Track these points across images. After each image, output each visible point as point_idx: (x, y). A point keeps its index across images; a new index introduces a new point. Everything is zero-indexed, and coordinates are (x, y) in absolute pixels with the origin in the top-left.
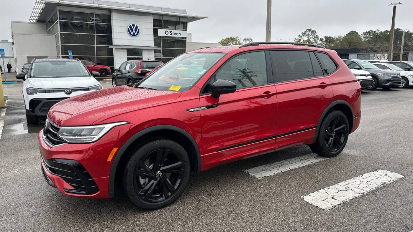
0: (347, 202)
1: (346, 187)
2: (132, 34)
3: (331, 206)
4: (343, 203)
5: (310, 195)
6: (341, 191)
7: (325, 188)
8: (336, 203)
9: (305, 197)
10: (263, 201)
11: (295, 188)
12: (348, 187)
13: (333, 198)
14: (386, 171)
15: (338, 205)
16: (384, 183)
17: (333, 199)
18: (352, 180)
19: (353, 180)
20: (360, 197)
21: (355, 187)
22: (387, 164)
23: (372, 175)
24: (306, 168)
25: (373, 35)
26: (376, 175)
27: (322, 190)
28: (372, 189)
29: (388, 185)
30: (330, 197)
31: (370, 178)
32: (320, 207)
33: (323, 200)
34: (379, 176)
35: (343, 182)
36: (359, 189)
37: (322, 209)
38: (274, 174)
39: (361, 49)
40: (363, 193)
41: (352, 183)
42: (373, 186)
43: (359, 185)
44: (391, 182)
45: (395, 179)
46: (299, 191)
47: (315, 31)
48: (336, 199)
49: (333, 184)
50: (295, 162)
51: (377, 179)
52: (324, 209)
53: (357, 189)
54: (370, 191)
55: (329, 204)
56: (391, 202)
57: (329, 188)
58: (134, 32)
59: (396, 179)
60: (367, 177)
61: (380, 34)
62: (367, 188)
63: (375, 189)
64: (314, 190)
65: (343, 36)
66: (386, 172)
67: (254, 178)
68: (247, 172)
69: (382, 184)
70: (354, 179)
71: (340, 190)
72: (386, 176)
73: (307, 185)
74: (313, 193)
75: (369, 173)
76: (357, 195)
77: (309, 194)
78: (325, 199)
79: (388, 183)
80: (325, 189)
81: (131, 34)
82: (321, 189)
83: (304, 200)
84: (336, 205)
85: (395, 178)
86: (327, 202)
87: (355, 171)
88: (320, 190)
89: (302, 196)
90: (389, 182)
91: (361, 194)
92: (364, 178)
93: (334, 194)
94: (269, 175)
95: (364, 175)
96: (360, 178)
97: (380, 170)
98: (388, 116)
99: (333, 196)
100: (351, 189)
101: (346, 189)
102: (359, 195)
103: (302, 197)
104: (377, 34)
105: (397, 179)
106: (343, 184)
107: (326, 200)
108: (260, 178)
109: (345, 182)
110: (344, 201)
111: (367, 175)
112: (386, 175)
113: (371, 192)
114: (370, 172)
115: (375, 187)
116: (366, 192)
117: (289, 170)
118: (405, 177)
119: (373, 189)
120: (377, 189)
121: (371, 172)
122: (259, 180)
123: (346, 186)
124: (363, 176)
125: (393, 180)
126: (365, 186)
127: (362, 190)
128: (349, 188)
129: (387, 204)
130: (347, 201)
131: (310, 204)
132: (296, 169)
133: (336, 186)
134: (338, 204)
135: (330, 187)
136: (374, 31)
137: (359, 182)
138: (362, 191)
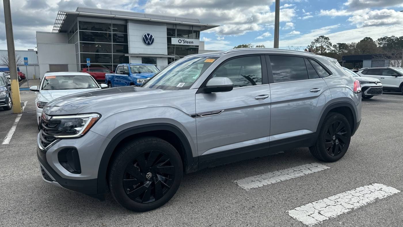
0: (334, 218)
1: (335, 202)
3: (316, 222)
4: (329, 219)
5: (295, 210)
6: (329, 205)
8: (321, 218)
9: (290, 211)
11: (282, 202)
12: (338, 202)
13: (319, 213)
14: (382, 185)
15: (324, 221)
16: (377, 198)
17: (320, 214)
18: (344, 194)
19: (345, 194)
20: (348, 213)
21: (345, 201)
22: (384, 177)
23: (366, 189)
24: (298, 179)
25: (388, 41)
26: (369, 189)
27: (310, 204)
28: (363, 205)
29: (381, 200)
30: (317, 211)
31: (363, 193)
32: (304, 223)
33: (309, 215)
34: (373, 191)
36: (349, 204)
37: (305, 224)
38: (264, 185)
39: (375, 56)
40: (353, 209)
41: (343, 198)
42: (364, 202)
43: (350, 200)
44: (385, 197)
46: (285, 205)
47: (328, 38)
48: (322, 215)
49: (322, 198)
50: (287, 173)
51: (370, 193)
52: (308, 225)
53: (347, 204)
54: (361, 207)
55: (314, 219)
57: (317, 202)
58: (149, 41)
60: (360, 191)
61: (396, 40)
62: (358, 203)
64: (301, 204)
67: (242, 189)
68: (236, 183)
69: (375, 199)
70: (346, 193)
71: (328, 205)
72: (381, 190)
73: (295, 199)
74: (299, 207)
75: (363, 186)
76: (346, 211)
77: (295, 208)
78: (311, 214)
79: (381, 198)
80: (313, 203)
81: (146, 43)
82: (309, 203)
83: (288, 215)
84: (321, 221)
85: (390, 193)
86: (313, 217)
87: (348, 185)
88: (307, 204)
90: (383, 197)
91: (350, 210)
92: (357, 192)
93: (322, 209)
94: (258, 186)
96: (353, 192)
97: (376, 184)
99: (320, 211)
100: (341, 204)
101: (336, 204)
102: (348, 210)
103: (287, 211)
105: (393, 194)
106: (333, 198)
107: (311, 215)
108: (248, 189)
109: (335, 196)
110: (330, 217)
111: (361, 188)
114: (365, 186)
115: (367, 203)
116: (356, 208)
117: (280, 181)
118: (402, 192)
119: (364, 204)
120: (369, 205)
121: (365, 185)
122: (246, 192)
123: (335, 200)
124: (356, 190)
125: (388, 195)
126: (356, 201)
127: (352, 205)
129: (377, 221)
130: (334, 217)
131: (294, 219)
132: (288, 180)
133: (325, 200)
134: (323, 220)
135: (319, 201)
136: (389, 38)
137: (350, 197)
138: (352, 207)
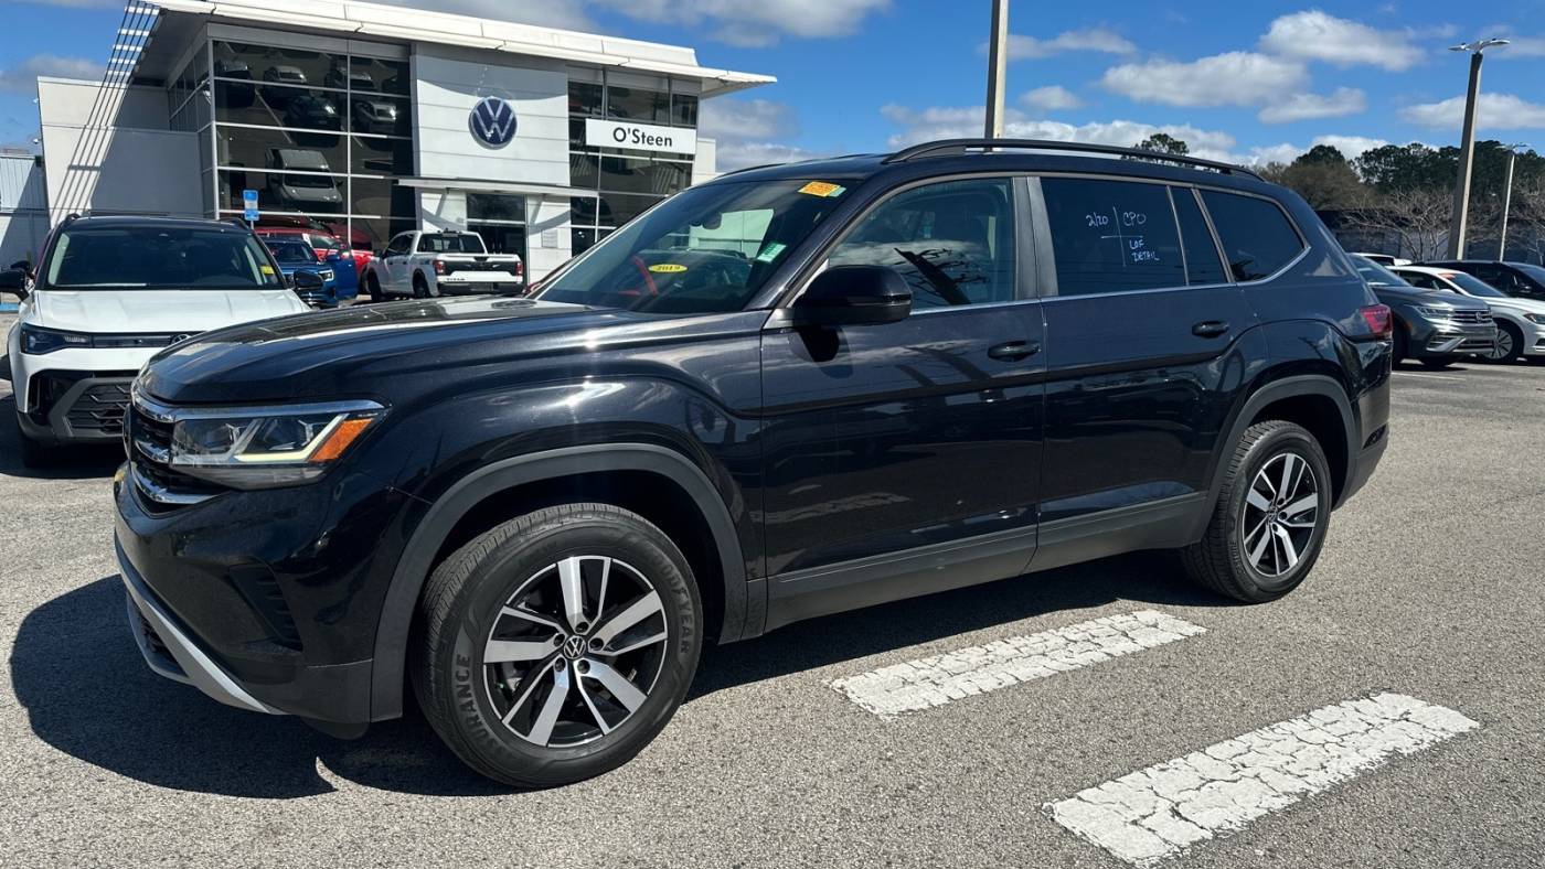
0: (1233, 831)
1: (1234, 766)
2: (489, 135)
3: (1163, 851)
4: (1216, 835)
5: (1080, 798)
6: (1213, 780)
7: (1147, 766)
8: (1184, 835)
9: (1058, 806)
10: (884, 818)
11: (1026, 765)
12: (1244, 766)
13: (1176, 813)
14: (1407, 700)
15: (1193, 843)
16: (1396, 752)
17: (1177, 818)
18: (1265, 735)
19: (1270, 735)
20: (1289, 811)
21: (1273, 764)
22: (1415, 668)
23: (1347, 715)
24: (1085, 676)
25: (1397, 163)
26: (1362, 716)
27: (1136, 775)
28: (1342, 777)
29: (1412, 758)
30: (1164, 806)
31: (1338, 729)
32: (1114, 854)
33: (1135, 823)
34: (1376, 721)
35: (1227, 743)
36: (1288, 776)
37: (1122, 860)
38: (950, 698)
39: (1350, 214)
40: (1304, 795)
41: (1265, 750)
42: (1347, 764)
43: (1290, 759)
44: (1425, 746)
45: (1440, 734)
46: (1039, 779)
47: (1183, 142)
48: (1187, 820)
49: (1184, 752)
50: (1041, 651)
51: (1367, 731)
52: (1133, 864)
53: (1281, 775)
54: (1334, 786)
55: (1155, 839)
56: (1415, 838)
57: (1162, 766)
58: (495, 129)
59: (1442, 734)
60: (1326, 724)
61: (1425, 159)
62: (1322, 772)
63: (1353, 775)
64: (1101, 776)
65: (1289, 164)
66: (1403, 702)
67: (863, 715)
68: (842, 688)
69: (1384, 754)
70: (1273, 730)
71: (1208, 777)
72: (1407, 720)
73: (1077, 754)
74: (1095, 788)
75: (1337, 704)
76: (1279, 804)
77: (1079, 794)
78: (1144, 817)
79: (1411, 752)
80: (1149, 770)
81: (484, 137)
82: (1131, 772)
83: (1052, 819)
84: (1185, 843)
85: (1443, 729)
86: (1149, 829)
87: (1281, 697)
88: (1125, 774)
89: (1046, 800)
90: (1415, 748)
91: (1297, 799)
92: (1314, 728)
93: (1185, 795)
94: (930, 704)
95: (1316, 713)
96: (1299, 725)
97: (1384, 694)
98: (1436, 472)
99: (1177, 805)
100: (1257, 776)
101: (1236, 776)
102: (1285, 801)
103: (1046, 805)
104: (1414, 158)
105: (1451, 735)
106: (1223, 749)
107: (1144, 822)
108: (889, 715)
109: (1233, 742)
110: (1219, 828)
111: (1331, 711)
112: (1405, 717)
113: (1337, 791)
114: (1343, 703)
115: (1357, 769)
116: (1317, 791)
117: (1016, 682)
118: (1485, 724)
119: (1346, 776)
120: (1365, 777)
121: (1345, 699)
122: (883, 726)
123: (1234, 761)
124: (1311, 720)
125: (1432, 738)
126: (1315, 764)
127: (1300, 780)
128: (1247, 772)
129: (1400, 845)
130: (1233, 827)
131: (1077, 839)
132: (1044, 679)
133: (1194, 758)
134: (1191, 840)
135: (1171, 763)
136: (1403, 149)
137: (1292, 744)
138: (1299, 785)
